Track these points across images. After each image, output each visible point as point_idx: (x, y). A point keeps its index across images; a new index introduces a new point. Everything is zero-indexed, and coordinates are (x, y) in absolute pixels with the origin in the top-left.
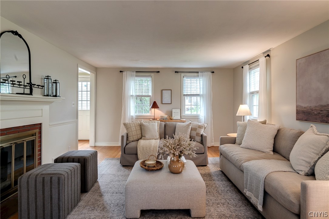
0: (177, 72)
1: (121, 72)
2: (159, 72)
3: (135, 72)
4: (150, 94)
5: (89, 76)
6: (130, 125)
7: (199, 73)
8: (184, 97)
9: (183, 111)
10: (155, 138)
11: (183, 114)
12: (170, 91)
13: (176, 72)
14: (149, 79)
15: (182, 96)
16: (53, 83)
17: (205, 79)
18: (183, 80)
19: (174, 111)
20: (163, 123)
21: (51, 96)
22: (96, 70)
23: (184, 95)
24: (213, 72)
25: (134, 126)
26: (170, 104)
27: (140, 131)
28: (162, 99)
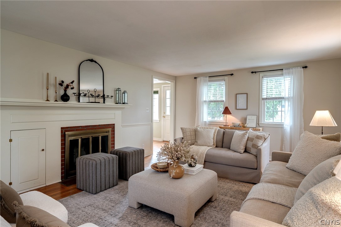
0: (254, 72)
1: (195, 78)
2: (232, 74)
3: (208, 77)
4: (224, 99)
5: (170, 85)
6: (186, 130)
7: (284, 70)
8: (263, 101)
9: (261, 117)
10: (208, 145)
11: (261, 122)
12: (246, 95)
13: (252, 72)
14: (223, 83)
15: (260, 100)
16: (123, 93)
17: (292, 76)
18: (262, 82)
19: (248, 117)
20: (223, 130)
21: (120, 103)
22: (175, 79)
23: (263, 99)
24: (306, 67)
25: (189, 131)
26: (246, 109)
27: (194, 136)
28: (236, 104)
